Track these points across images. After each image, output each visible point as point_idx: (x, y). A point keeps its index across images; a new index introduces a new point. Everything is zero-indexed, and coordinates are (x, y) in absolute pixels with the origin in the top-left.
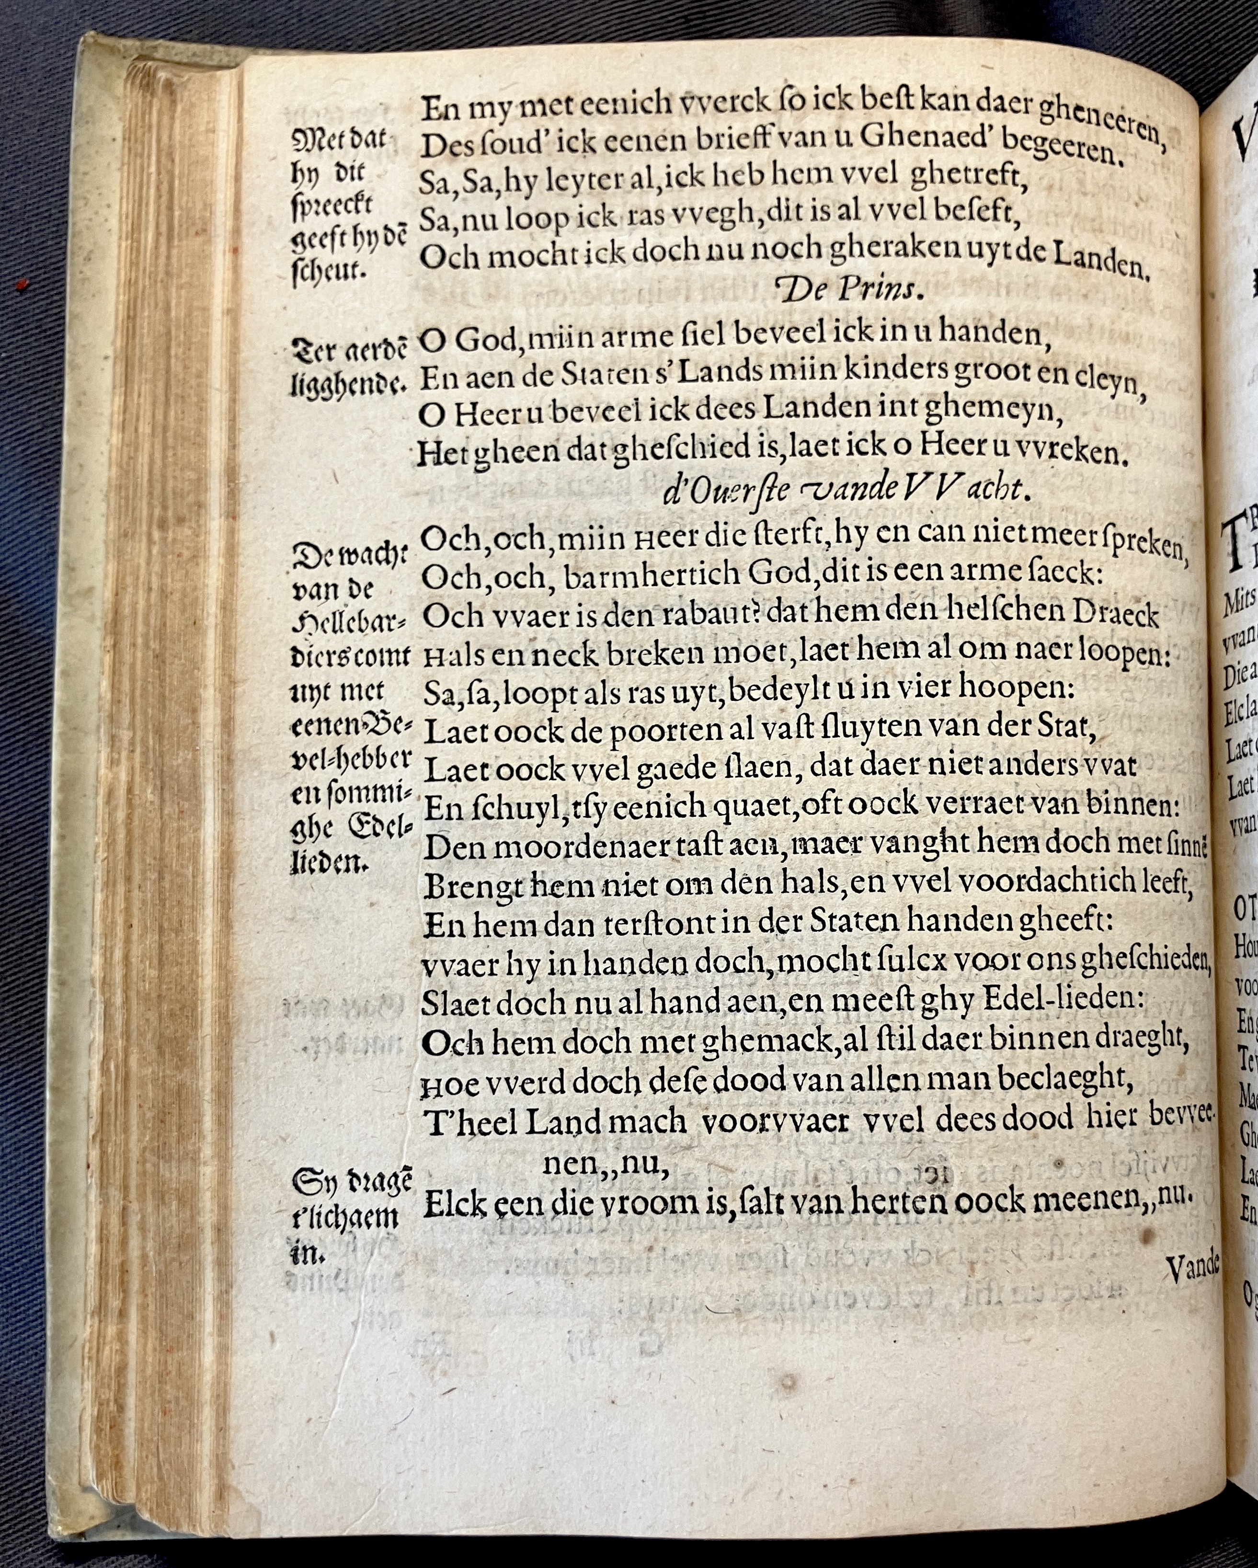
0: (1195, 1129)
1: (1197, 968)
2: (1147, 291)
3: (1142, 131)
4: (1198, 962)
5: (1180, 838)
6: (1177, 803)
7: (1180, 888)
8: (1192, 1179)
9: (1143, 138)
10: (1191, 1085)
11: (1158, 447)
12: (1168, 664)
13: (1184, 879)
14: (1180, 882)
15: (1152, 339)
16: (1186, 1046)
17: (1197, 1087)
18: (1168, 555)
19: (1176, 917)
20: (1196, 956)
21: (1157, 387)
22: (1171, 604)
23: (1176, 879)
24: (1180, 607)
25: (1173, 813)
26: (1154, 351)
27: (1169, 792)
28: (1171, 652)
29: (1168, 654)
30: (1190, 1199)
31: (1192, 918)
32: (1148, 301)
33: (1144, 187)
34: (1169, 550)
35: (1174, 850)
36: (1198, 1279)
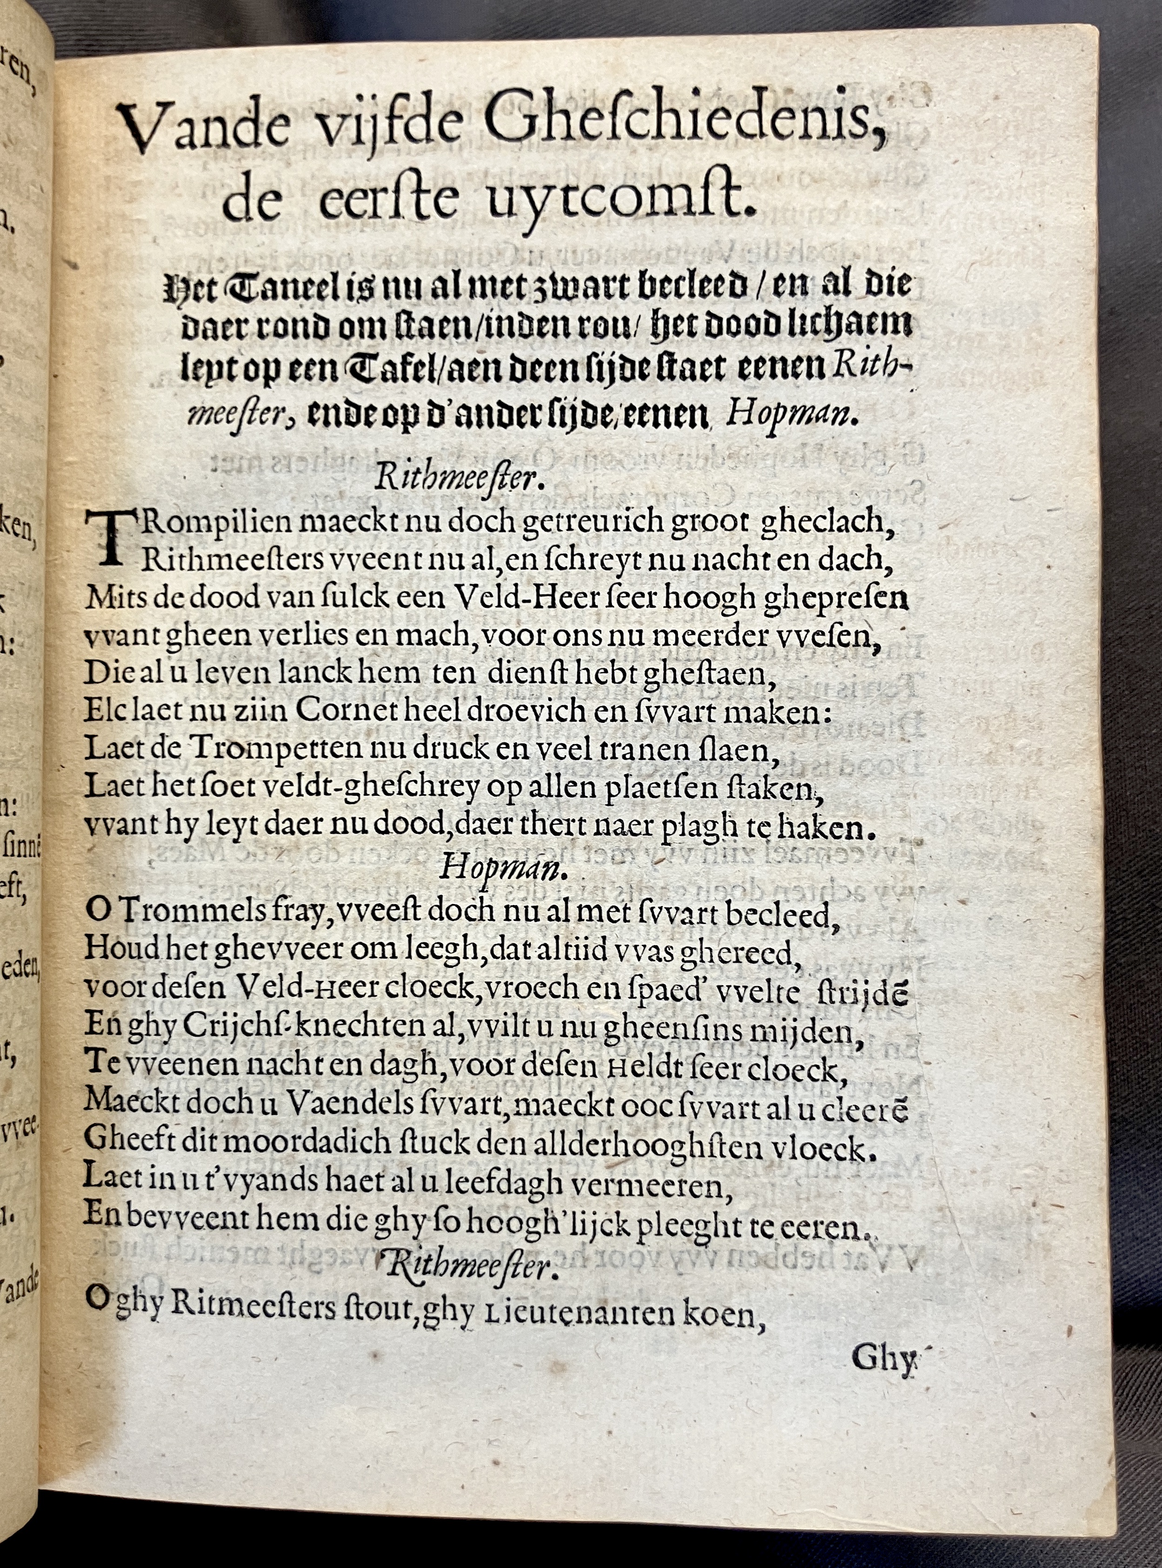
0: (19, 1145)
1: (27, 975)
2: (11, 244)
3: (14, 64)
4: (29, 969)
5: (16, 838)
6: (14, 802)
7: (14, 893)
8: (14, 1197)
9: (15, 73)
10: (16, 1099)
11: (12, 417)
12: (12, 652)
13: (19, 882)
14: (14, 886)
15: (13, 297)
16: (14, 1059)
17: (22, 1102)
18: (16, 535)
19: (8, 924)
20: (27, 962)
21: (15, 351)
22: (17, 587)
23: (11, 882)
24: (26, 591)
25: (10, 812)
26: (15, 310)
27: (6, 789)
28: (16, 639)
29: (12, 640)
30: (12, 1219)
31: (25, 923)
32: (12, 254)
33: (13, 127)
34: (18, 529)
35: (9, 853)
36: (17, 1302)
